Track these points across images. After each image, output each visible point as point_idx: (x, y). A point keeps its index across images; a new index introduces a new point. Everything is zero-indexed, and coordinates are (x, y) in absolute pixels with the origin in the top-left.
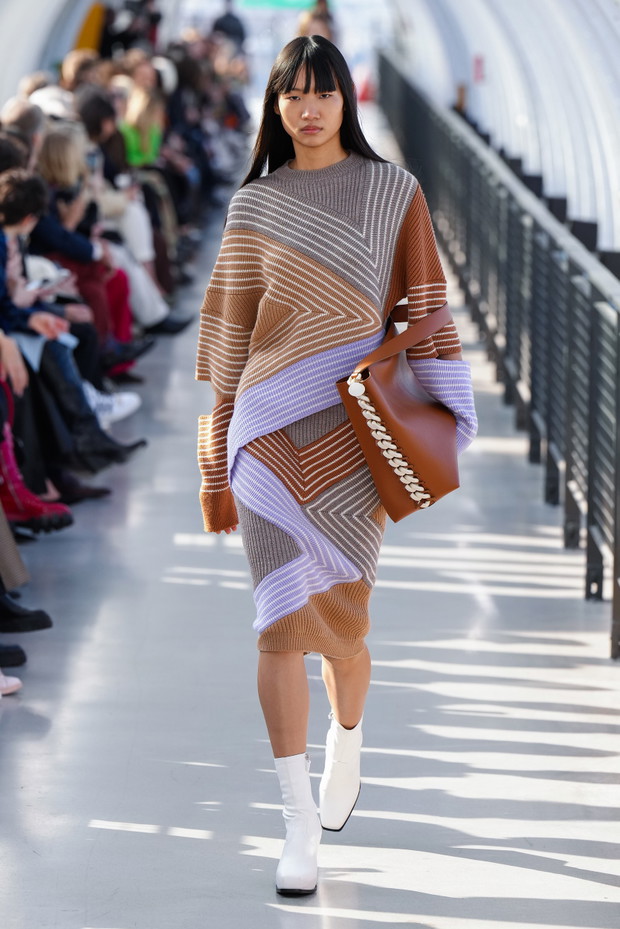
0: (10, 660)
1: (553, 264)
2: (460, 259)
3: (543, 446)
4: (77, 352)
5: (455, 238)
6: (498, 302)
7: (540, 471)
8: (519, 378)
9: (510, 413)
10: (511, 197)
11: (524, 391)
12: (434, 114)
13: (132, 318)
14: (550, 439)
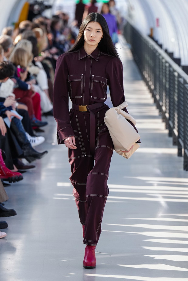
0: (3, 226)
1: (185, 88)
2: (153, 87)
3: (183, 150)
5: (151, 80)
6: (166, 101)
7: (182, 159)
8: (174, 128)
9: (171, 139)
10: (170, 66)
11: (176, 132)
12: (143, 38)
13: (41, 109)
14: (185, 148)
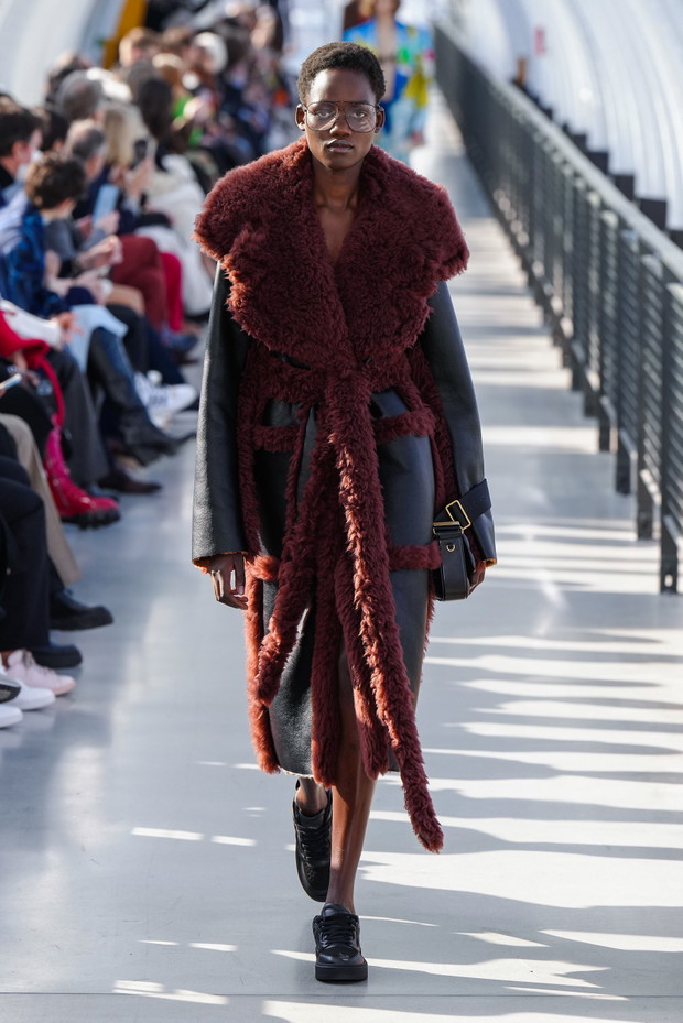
0: (64, 661)
1: (622, 244)
2: (523, 239)
3: (614, 433)
5: (517, 218)
6: (564, 283)
7: (611, 459)
8: (587, 362)
9: (578, 399)
10: (577, 175)
11: (593, 379)
12: (494, 88)
14: (620, 426)
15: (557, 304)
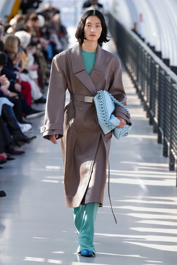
1: (166, 80)
2: (135, 78)
4: (14, 108)
5: (133, 72)
7: (162, 146)
8: (155, 116)
9: (152, 127)
10: (152, 59)
11: (156, 120)
12: (127, 32)
14: (165, 136)
15: (145, 98)
